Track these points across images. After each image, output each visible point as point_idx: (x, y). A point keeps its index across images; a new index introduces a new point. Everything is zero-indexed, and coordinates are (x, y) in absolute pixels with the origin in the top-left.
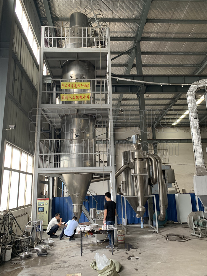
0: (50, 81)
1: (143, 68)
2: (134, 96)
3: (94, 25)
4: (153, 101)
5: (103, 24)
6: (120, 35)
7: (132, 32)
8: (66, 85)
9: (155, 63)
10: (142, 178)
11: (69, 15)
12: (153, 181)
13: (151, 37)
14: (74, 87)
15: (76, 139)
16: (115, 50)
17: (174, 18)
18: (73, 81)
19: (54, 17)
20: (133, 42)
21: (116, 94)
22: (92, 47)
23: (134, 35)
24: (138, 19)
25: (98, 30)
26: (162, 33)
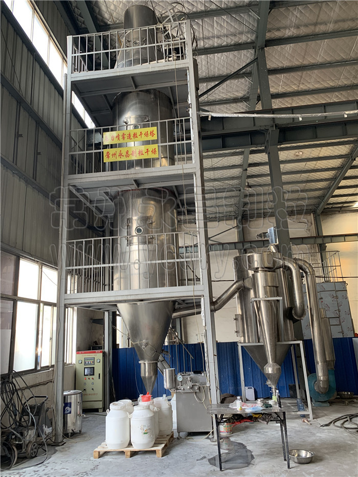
8: (113, 136)
10: (272, 306)
12: (295, 313)
14: (126, 138)
22: (159, 61)
24: (255, 5)
26: (306, 25)
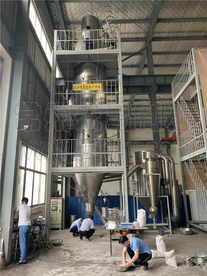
0: (62, 83)
1: (155, 68)
2: (146, 96)
3: (105, 26)
4: (165, 101)
5: (114, 26)
6: (130, 36)
7: (143, 33)
8: (78, 87)
9: (167, 63)
10: (154, 178)
11: (80, 19)
12: (165, 182)
13: (162, 36)
14: (85, 88)
15: (88, 139)
16: (126, 51)
17: (186, 16)
18: (84, 82)
19: (66, 21)
20: (144, 42)
21: (128, 96)
22: (103, 49)
23: (145, 36)
24: (149, 20)
25: (109, 31)
26: (174, 32)
